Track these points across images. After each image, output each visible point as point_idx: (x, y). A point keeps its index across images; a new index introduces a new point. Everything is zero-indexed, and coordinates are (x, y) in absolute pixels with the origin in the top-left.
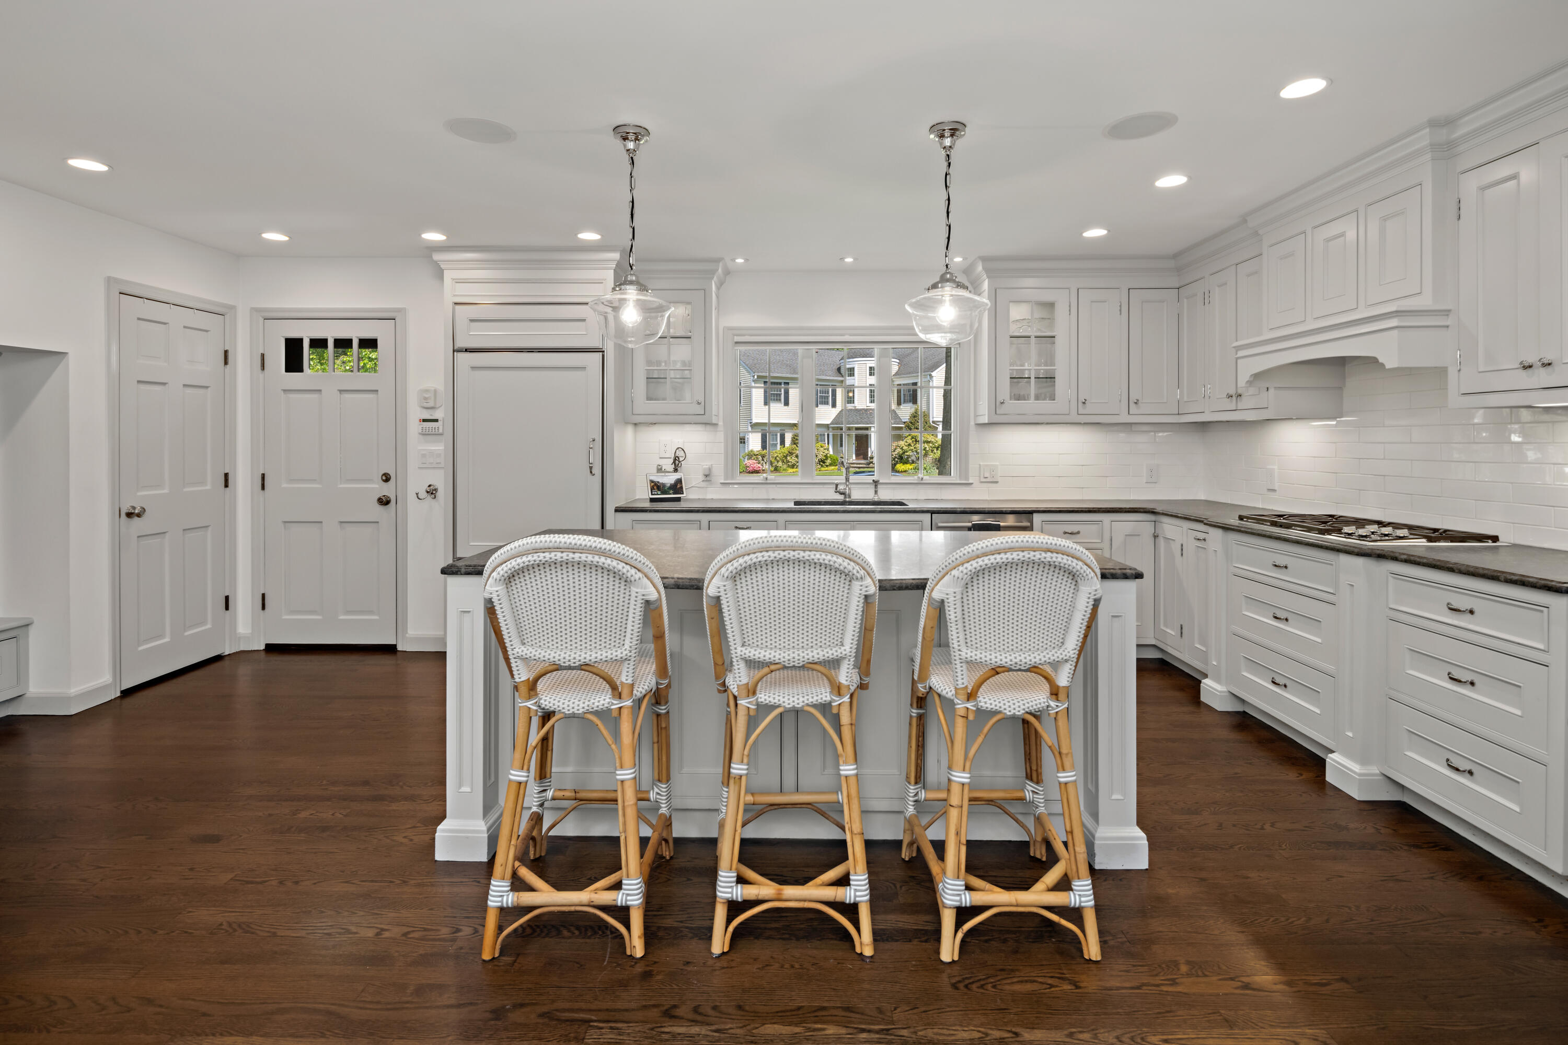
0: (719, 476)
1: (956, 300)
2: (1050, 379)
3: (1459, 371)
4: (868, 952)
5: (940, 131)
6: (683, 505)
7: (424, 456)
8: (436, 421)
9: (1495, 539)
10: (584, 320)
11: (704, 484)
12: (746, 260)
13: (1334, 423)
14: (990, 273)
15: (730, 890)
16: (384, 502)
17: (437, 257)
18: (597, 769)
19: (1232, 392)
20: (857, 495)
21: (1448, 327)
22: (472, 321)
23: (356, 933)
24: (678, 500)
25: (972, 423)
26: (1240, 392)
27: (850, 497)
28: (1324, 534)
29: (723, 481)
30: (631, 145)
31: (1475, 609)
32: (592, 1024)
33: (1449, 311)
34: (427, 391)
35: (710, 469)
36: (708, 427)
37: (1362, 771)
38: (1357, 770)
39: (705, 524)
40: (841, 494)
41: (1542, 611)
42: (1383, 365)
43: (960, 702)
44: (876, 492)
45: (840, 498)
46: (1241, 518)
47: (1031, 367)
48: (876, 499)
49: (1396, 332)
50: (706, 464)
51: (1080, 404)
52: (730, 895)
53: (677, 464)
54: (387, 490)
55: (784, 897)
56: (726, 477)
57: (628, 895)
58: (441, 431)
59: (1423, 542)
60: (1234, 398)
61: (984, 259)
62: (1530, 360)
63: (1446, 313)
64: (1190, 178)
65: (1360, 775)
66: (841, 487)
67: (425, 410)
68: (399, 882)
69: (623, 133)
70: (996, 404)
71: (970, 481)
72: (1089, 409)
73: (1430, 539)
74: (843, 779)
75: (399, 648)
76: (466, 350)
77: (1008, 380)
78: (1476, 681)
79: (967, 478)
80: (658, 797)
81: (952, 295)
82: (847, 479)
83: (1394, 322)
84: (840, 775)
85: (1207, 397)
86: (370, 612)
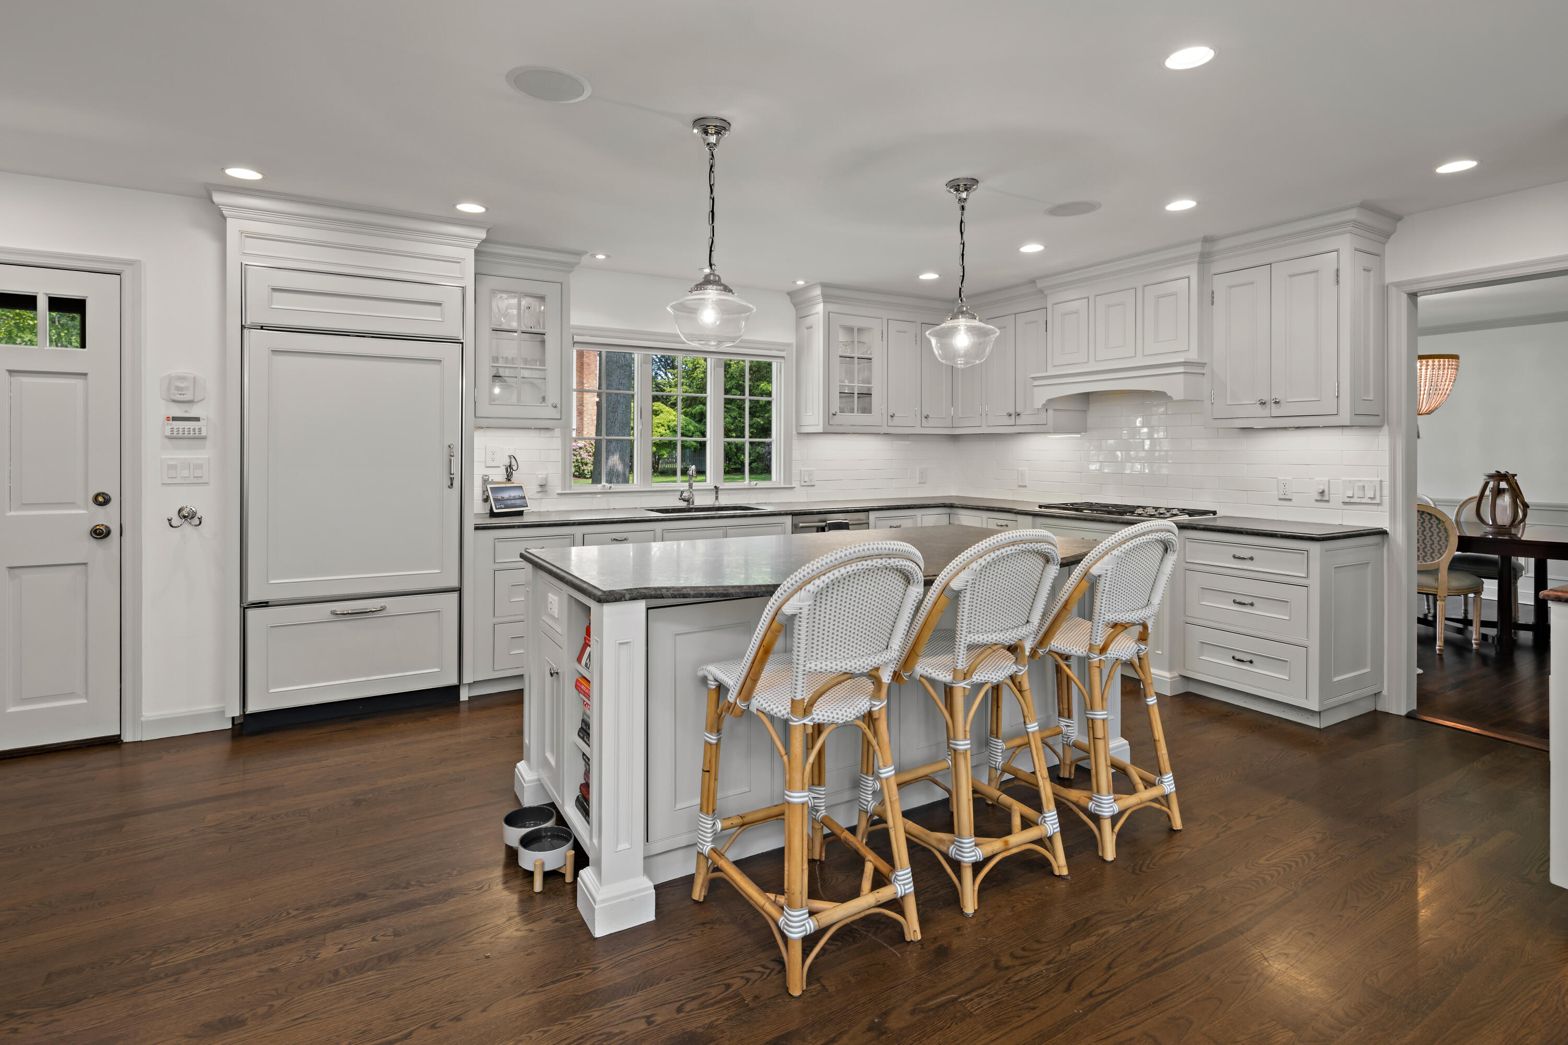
0: (556, 485)
1: (970, 329)
2: (866, 395)
3: (1213, 404)
4: (1065, 872)
5: (956, 186)
6: (526, 519)
7: (172, 467)
8: (197, 419)
9: (1214, 513)
10: (440, 304)
11: (539, 495)
12: (608, 256)
13: (1079, 436)
14: (827, 298)
15: (973, 853)
16: (100, 533)
17: (218, 198)
18: (731, 793)
19: (1012, 411)
20: (699, 501)
21: (1204, 374)
22: (274, 290)
23: (622, 1033)
24: (520, 513)
25: (794, 432)
26: (1018, 411)
27: (693, 503)
28: (1122, 515)
29: (560, 492)
30: (713, 139)
31: (1254, 557)
32: (959, 1000)
33: (1205, 364)
34: (182, 378)
35: (546, 479)
36: (543, 433)
37: (1172, 676)
38: (1169, 676)
39: (579, 538)
40: (684, 500)
41: (1303, 554)
42: (1170, 397)
43: (1096, 656)
44: (717, 498)
45: (684, 504)
46: (1040, 507)
47: (857, 386)
48: (717, 504)
49: (1182, 376)
50: (541, 474)
51: (889, 417)
52: (975, 858)
53: (509, 471)
54: (106, 517)
55: (1010, 846)
56: (564, 488)
57: (904, 885)
58: (204, 433)
59: (1186, 517)
60: (1013, 416)
61: (824, 286)
62: (1265, 398)
63: (1203, 365)
64: (1046, 247)
65: (1171, 678)
66: (685, 495)
67: (174, 405)
68: (590, 971)
69: (703, 124)
70: (830, 416)
71: (793, 486)
72: (896, 421)
73: (1190, 515)
74: (1031, 735)
75: (127, 738)
76: (262, 328)
77: (838, 395)
78: (1254, 603)
79: (791, 483)
80: (816, 801)
81: (966, 325)
82: (691, 486)
83: (1181, 369)
84: (1027, 733)
85: (984, 415)
86: (71, 695)
